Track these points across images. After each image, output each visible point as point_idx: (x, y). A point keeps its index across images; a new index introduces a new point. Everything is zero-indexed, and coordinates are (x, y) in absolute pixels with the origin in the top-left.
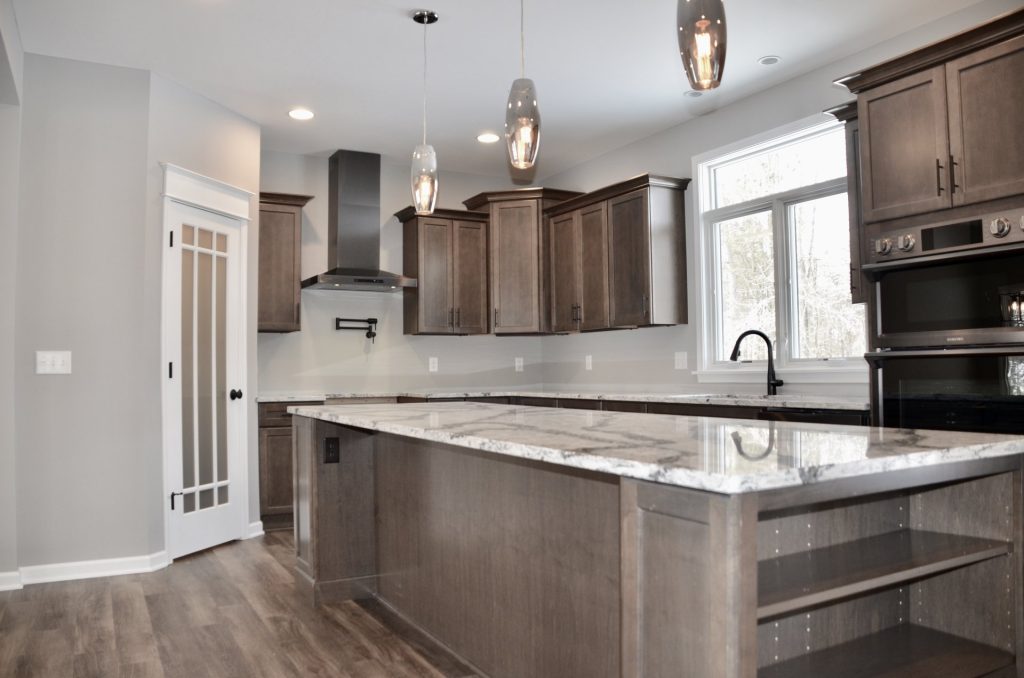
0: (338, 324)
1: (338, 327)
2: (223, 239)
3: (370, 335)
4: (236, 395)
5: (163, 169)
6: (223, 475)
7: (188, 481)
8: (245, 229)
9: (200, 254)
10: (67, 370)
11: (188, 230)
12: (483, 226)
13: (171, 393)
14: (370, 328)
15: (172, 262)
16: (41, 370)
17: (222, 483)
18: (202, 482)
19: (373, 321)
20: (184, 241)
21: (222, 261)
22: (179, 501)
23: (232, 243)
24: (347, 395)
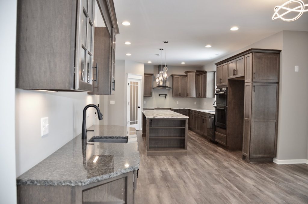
0: (160, 95)
1: (160, 96)
2: (137, 83)
3: (165, 97)
4: (139, 107)
5: (127, 74)
6: (137, 119)
7: (131, 120)
8: (141, 81)
9: (133, 86)
10: (114, 103)
11: (131, 83)
12: (186, 77)
13: (128, 107)
14: (165, 96)
15: (129, 88)
16: (111, 103)
17: (136, 121)
18: (136, 120)
19: (166, 95)
20: (131, 84)
21: (137, 87)
22: (129, 123)
23: (139, 83)
24: (161, 108)
